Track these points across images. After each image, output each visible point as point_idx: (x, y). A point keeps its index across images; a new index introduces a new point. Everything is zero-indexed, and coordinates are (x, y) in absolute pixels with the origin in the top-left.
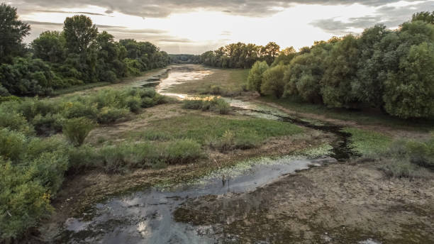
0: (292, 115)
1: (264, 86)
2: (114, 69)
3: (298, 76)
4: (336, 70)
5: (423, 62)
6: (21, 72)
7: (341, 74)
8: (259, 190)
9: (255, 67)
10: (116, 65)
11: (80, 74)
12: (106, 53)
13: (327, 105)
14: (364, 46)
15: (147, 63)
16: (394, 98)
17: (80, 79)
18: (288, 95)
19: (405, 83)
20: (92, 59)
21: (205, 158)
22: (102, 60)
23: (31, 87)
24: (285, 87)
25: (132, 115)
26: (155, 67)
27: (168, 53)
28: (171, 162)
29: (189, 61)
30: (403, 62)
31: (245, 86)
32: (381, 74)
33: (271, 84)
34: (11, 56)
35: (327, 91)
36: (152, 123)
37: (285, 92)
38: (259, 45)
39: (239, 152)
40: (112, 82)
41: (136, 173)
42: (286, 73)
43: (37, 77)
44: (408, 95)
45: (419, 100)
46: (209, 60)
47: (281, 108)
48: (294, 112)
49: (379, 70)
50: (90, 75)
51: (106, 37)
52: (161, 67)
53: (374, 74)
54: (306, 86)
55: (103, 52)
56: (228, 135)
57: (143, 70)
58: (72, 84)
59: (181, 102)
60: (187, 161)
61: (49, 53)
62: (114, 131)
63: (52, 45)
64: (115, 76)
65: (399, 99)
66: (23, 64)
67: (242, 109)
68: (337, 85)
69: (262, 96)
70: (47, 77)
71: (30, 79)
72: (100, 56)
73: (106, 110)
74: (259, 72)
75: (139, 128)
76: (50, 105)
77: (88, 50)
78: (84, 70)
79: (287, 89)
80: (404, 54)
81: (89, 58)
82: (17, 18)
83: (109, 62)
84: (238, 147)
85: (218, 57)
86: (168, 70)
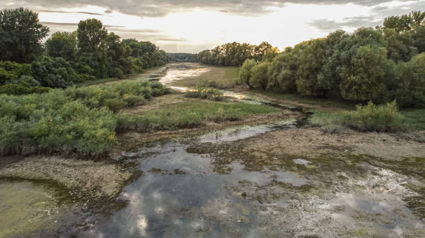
0: (273, 101)
1: (252, 79)
2: (121, 66)
3: (279, 71)
4: (307, 66)
5: (367, 59)
6: (47, 68)
7: (310, 69)
8: (239, 140)
9: (245, 64)
10: (122, 63)
11: (93, 70)
12: (114, 52)
13: (300, 93)
14: (328, 47)
15: (148, 61)
16: (347, 86)
17: (93, 75)
18: (271, 86)
19: (354, 75)
20: (103, 58)
21: (205, 125)
22: (111, 58)
23: (57, 81)
24: (269, 80)
25: (146, 101)
26: (155, 65)
27: (167, 52)
28: (180, 127)
29: (187, 59)
30: (354, 59)
31: (237, 81)
32: (338, 68)
33: (258, 78)
34: (33, 55)
35: (300, 82)
36: (162, 106)
37: (269, 84)
38: (253, 45)
39: (229, 122)
40: (120, 78)
41: (158, 133)
42: (269, 68)
43: (60, 73)
44: (356, 84)
45: (364, 87)
46: (206, 59)
47: (265, 96)
48: (275, 100)
49: (337, 65)
50: (101, 72)
51: (114, 37)
52: (161, 65)
53: (333, 68)
54: (285, 79)
55: (111, 51)
56: (220, 111)
57: (145, 67)
58: (87, 79)
59: (183, 93)
60: (192, 126)
61: (60, 52)
62: (135, 111)
63: (64, 44)
64: (122, 72)
65: (350, 87)
66: (49, 61)
67: (233, 98)
68: (308, 77)
69: (251, 88)
70: (69, 73)
71: (55, 74)
72: (109, 54)
73: (127, 96)
74: (248, 68)
75: (153, 109)
76: (85, 92)
77: (99, 49)
78: (96, 67)
79: (271, 81)
80: (354, 53)
81: (100, 56)
82: (37, 21)
83: (116, 60)
84: (227, 119)
85: (215, 55)
86: (167, 68)
